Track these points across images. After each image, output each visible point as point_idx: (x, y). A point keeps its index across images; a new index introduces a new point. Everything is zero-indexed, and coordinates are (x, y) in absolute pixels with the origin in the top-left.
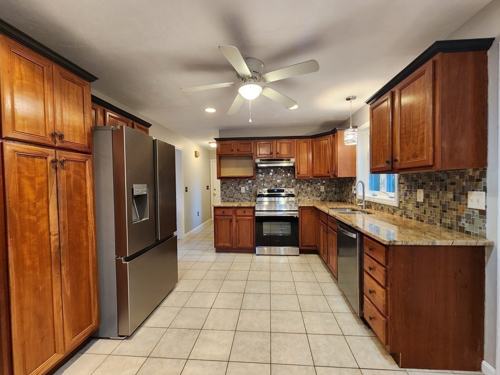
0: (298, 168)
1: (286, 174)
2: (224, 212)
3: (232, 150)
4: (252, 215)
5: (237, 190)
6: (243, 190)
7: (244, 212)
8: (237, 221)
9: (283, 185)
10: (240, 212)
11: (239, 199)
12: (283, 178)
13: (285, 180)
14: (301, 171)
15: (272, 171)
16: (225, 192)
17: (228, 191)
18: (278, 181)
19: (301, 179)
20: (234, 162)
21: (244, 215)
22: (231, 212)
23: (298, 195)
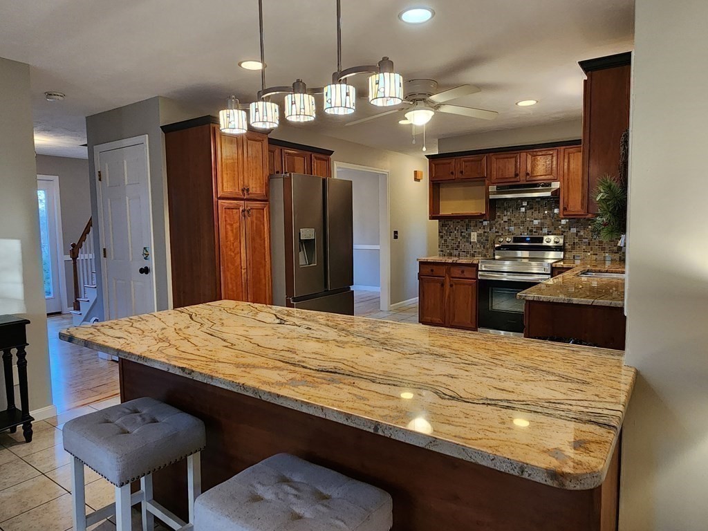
0: (565, 201)
1: (551, 209)
2: (432, 270)
3: (452, 173)
4: (474, 277)
5: (464, 237)
6: (474, 237)
7: (463, 272)
8: (451, 286)
9: (545, 230)
10: (456, 272)
11: (468, 253)
12: (545, 218)
13: (548, 221)
14: (571, 204)
15: (525, 204)
16: (446, 241)
17: (450, 238)
18: (536, 222)
20: (459, 190)
21: (462, 276)
22: (443, 271)
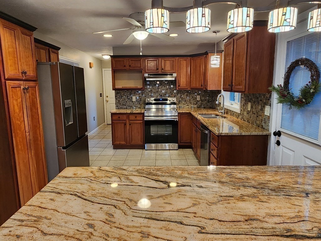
0: (179, 82)
1: (170, 85)
2: (119, 117)
3: (125, 66)
4: (142, 119)
5: (129, 99)
6: (134, 99)
7: (136, 117)
8: (130, 124)
9: (167, 95)
10: (132, 117)
11: (131, 107)
12: (167, 89)
13: (169, 91)
14: (181, 84)
15: (158, 83)
16: (119, 101)
17: (122, 99)
18: (163, 91)
19: (181, 90)
20: (126, 75)
21: (135, 119)
22: (125, 117)
23: (179, 103)
